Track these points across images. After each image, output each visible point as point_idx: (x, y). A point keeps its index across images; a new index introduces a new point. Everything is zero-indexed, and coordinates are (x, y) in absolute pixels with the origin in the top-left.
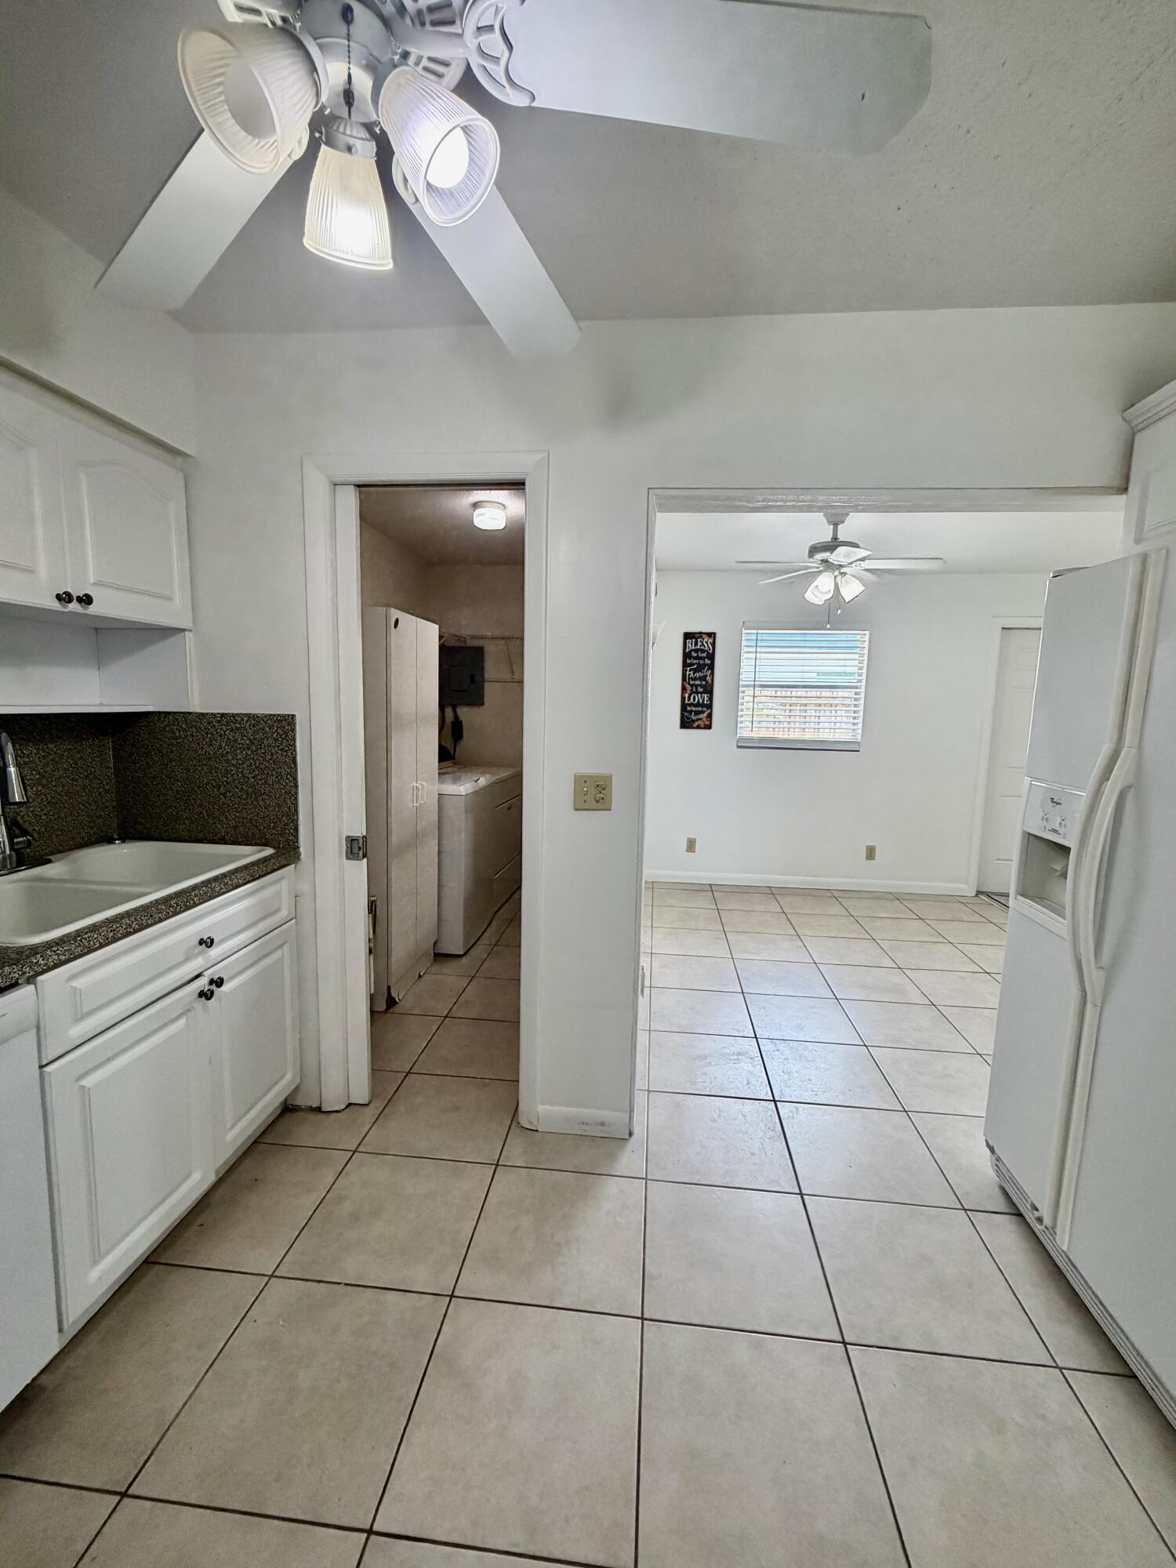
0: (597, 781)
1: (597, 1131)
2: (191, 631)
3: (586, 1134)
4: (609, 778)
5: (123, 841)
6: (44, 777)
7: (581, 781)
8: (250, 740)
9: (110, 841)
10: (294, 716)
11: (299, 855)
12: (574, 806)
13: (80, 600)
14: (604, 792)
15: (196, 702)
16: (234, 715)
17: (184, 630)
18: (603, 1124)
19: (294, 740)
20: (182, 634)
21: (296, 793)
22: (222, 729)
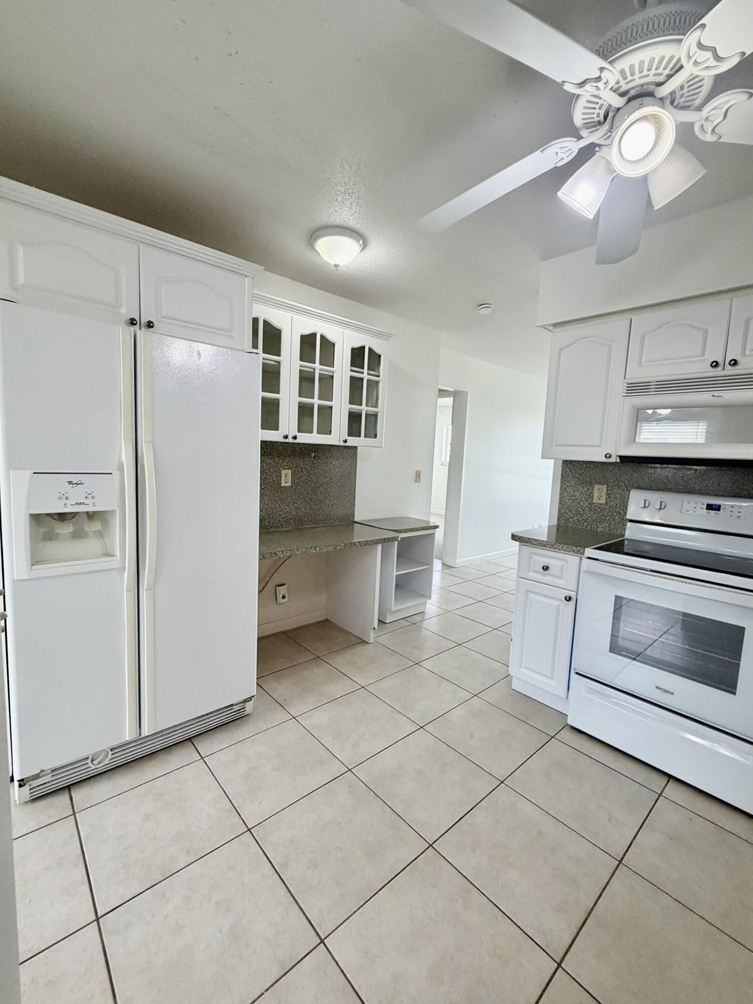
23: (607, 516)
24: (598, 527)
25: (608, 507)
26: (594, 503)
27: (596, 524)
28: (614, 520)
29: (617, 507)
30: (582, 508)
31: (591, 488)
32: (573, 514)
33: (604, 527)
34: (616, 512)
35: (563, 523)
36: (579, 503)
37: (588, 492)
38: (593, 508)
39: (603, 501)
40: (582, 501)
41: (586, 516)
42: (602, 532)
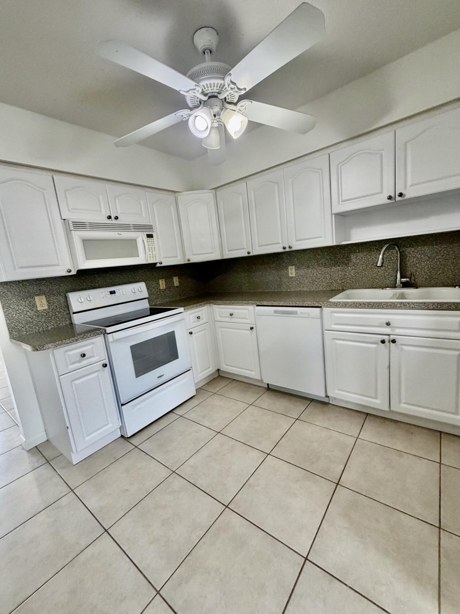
13: (398, 195)
23: (52, 316)
24: (48, 327)
25: (50, 310)
26: (39, 311)
27: (46, 325)
28: (58, 317)
29: (57, 308)
30: (30, 318)
31: (32, 300)
32: (23, 325)
33: (53, 325)
34: (58, 312)
35: (17, 334)
36: (26, 314)
37: (31, 303)
38: (38, 314)
39: (46, 307)
40: (28, 311)
41: (36, 322)
42: (52, 328)
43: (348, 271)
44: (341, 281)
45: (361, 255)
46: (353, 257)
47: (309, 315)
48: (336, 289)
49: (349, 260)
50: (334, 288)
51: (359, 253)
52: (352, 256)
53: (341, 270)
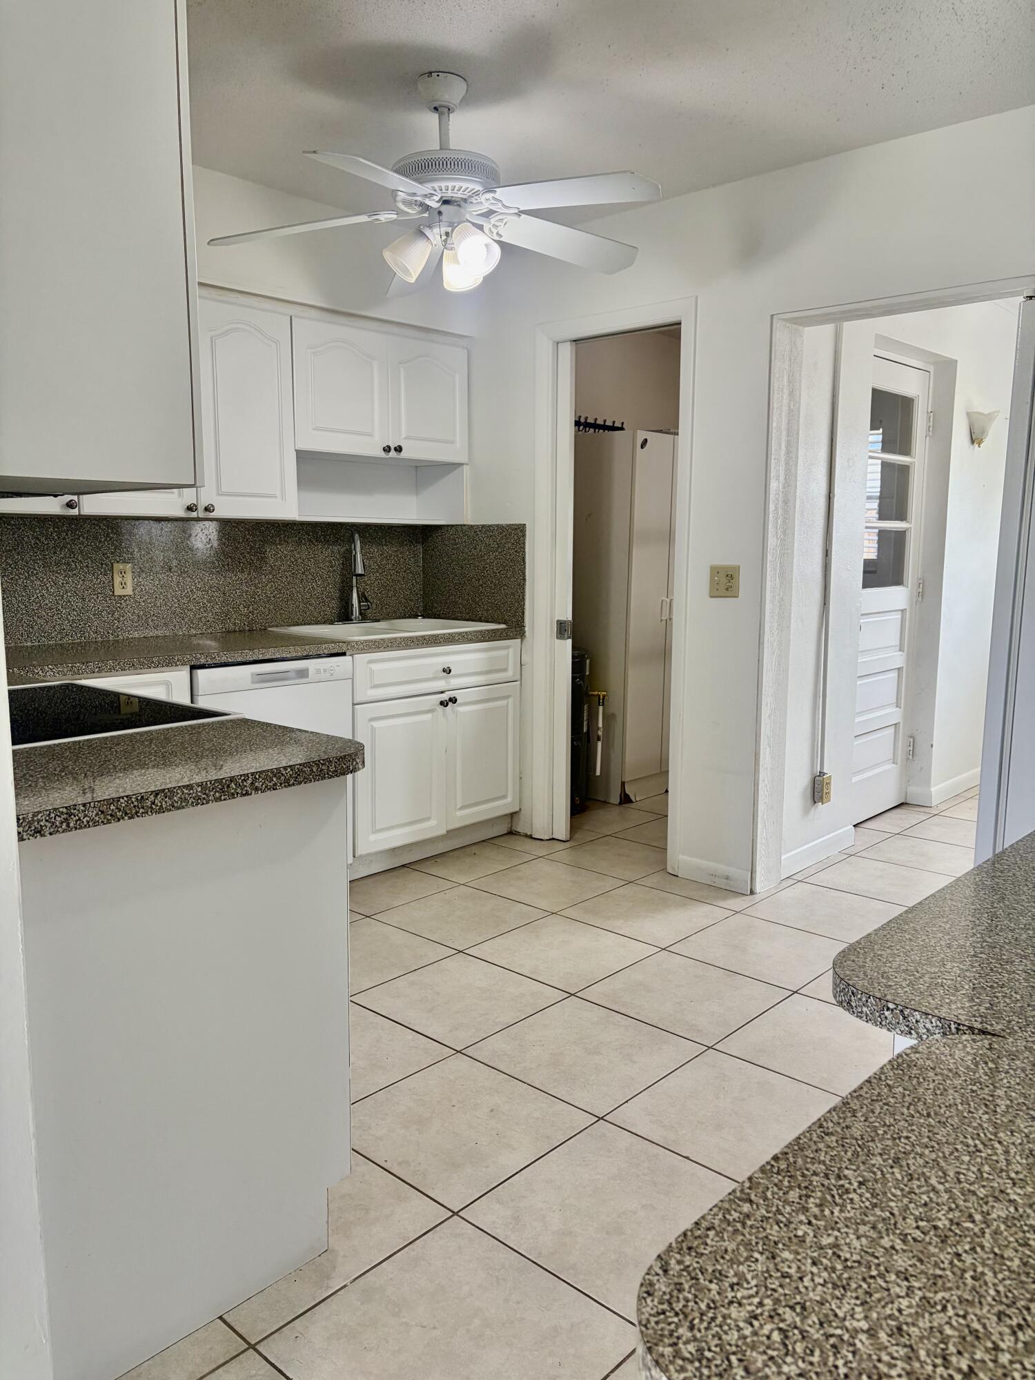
0: (727, 572)
1: (721, 883)
2: (467, 464)
3: (714, 885)
4: (737, 569)
5: (424, 617)
6: (380, 568)
7: (715, 571)
8: (498, 544)
9: (416, 616)
10: (525, 525)
11: (524, 632)
12: (710, 593)
13: (396, 449)
14: (731, 581)
15: (469, 516)
16: (489, 526)
17: (463, 464)
18: (727, 878)
19: (524, 543)
20: (461, 467)
21: (524, 584)
22: (482, 536)
43: (260, 586)
44: (246, 609)
45: (284, 550)
46: (270, 551)
47: (332, 674)
48: (237, 629)
49: (262, 558)
50: (232, 627)
51: (280, 544)
52: (268, 550)
53: (246, 583)
